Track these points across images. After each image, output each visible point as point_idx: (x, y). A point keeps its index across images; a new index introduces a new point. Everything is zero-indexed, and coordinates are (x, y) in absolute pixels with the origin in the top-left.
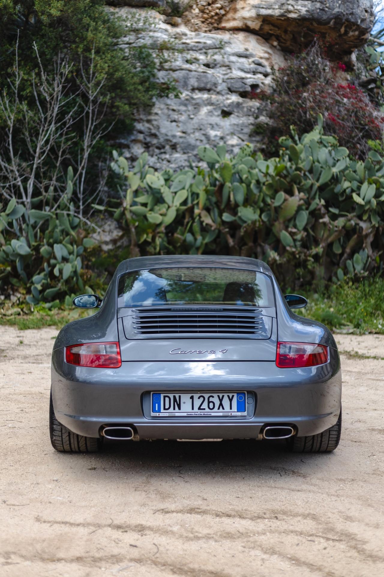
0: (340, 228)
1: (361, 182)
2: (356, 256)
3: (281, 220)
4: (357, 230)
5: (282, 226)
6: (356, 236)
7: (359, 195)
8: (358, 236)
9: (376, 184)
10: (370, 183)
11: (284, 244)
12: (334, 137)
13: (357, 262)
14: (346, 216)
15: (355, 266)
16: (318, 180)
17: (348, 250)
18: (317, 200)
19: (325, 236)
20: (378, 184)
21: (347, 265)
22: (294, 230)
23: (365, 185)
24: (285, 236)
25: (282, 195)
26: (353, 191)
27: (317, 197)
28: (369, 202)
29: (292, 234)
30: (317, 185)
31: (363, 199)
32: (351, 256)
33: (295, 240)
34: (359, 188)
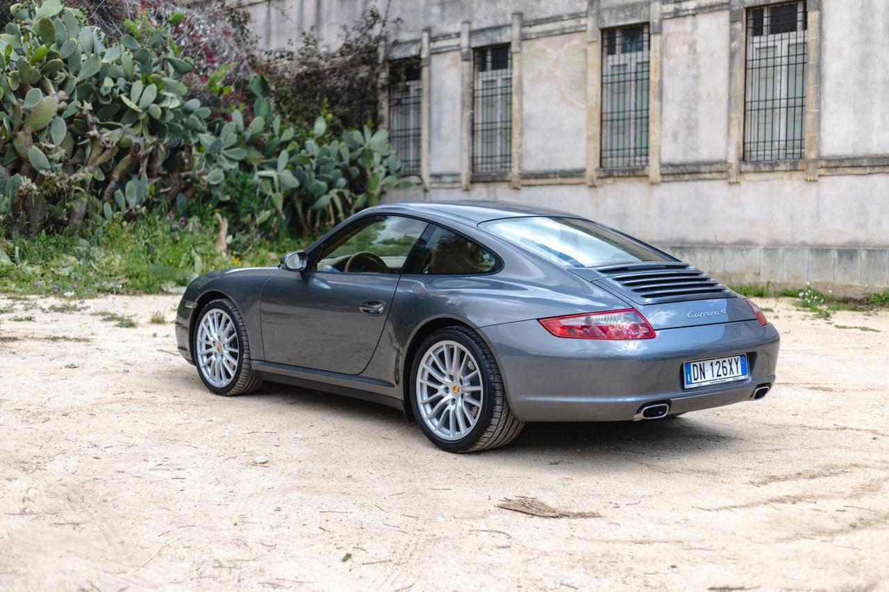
0: (114, 144)
1: (131, 79)
2: (130, 185)
3: (29, 130)
4: (132, 148)
5: (29, 138)
6: (128, 156)
7: (129, 97)
8: (133, 157)
9: (157, 85)
10: (146, 83)
11: (34, 166)
12: (81, 10)
13: (130, 192)
14: (120, 127)
15: (128, 198)
16: (76, 74)
17: (116, 176)
18: (76, 103)
19: (94, 155)
20: (160, 85)
21: (116, 197)
22: (51, 146)
23: (138, 86)
24: (35, 154)
25: (33, 92)
26: (121, 92)
27: (76, 97)
28: (146, 109)
29: (47, 151)
30: (78, 79)
31: (138, 104)
32: (121, 184)
33: (50, 160)
34: (128, 89)
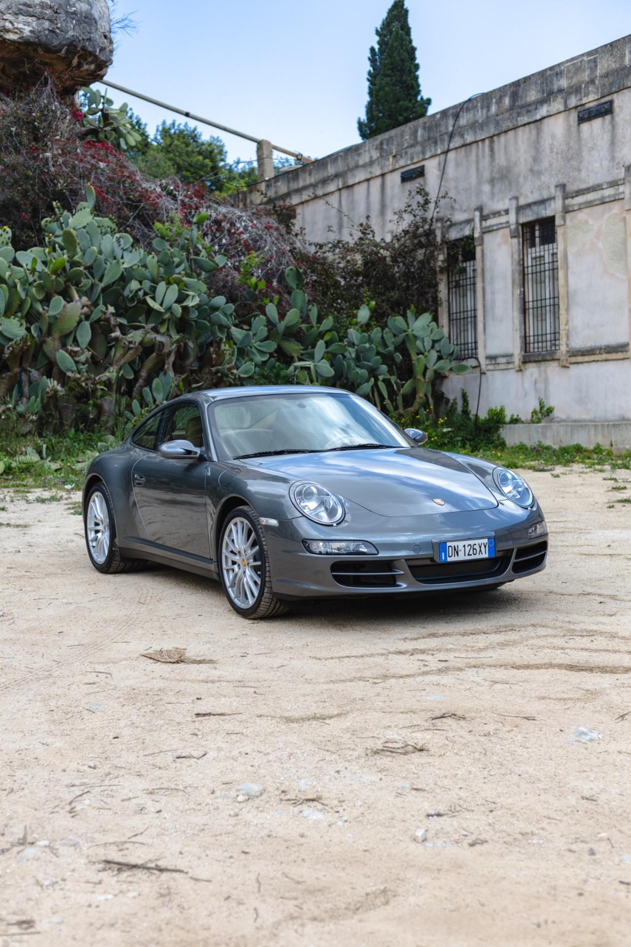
0: (137, 344)
1: (155, 281)
2: (156, 381)
3: (56, 335)
4: (157, 347)
5: (57, 343)
6: (154, 355)
7: (153, 298)
8: (158, 355)
9: (178, 285)
10: (169, 283)
11: (62, 368)
12: (110, 219)
13: (157, 389)
14: (143, 327)
15: (155, 394)
16: (101, 280)
17: (144, 374)
18: (101, 307)
19: (118, 355)
20: (181, 285)
21: (144, 394)
22: (76, 349)
23: (162, 286)
24: (63, 357)
25: (58, 300)
26: (146, 294)
27: (101, 301)
28: (169, 309)
29: (73, 354)
30: (102, 285)
31: (161, 305)
32: (148, 382)
33: (77, 362)
34: (153, 290)
